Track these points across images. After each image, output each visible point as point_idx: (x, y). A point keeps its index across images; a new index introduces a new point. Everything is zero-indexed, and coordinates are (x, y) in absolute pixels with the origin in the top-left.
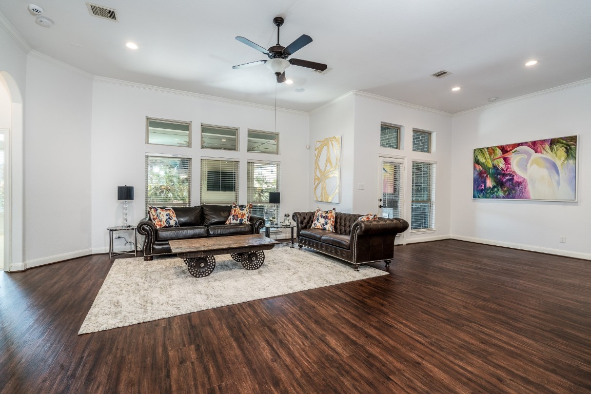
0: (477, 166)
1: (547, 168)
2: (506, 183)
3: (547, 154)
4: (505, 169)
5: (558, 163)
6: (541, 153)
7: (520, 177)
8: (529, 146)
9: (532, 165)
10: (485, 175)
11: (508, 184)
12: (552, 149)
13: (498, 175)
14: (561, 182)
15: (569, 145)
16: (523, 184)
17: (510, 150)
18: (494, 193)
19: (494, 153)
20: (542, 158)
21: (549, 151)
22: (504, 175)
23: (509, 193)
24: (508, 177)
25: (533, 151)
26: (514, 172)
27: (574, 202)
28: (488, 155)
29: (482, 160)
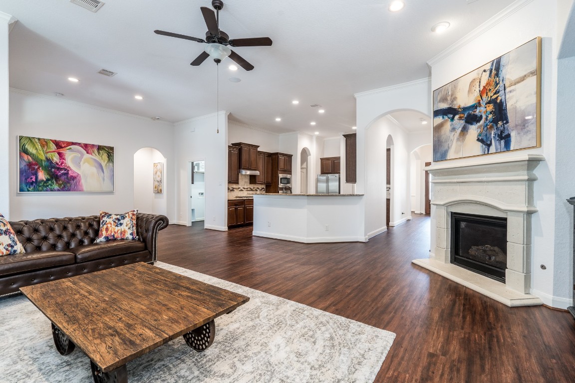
0: (26, 157)
1: (96, 167)
2: (61, 177)
3: (95, 156)
4: (60, 164)
6: (92, 154)
7: (74, 172)
8: (82, 147)
9: (84, 163)
10: (36, 167)
11: (63, 178)
12: (99, 153)
13: (52, 168)
14: (105, 178)
15: (110, 153)
16: (78, 178)
17: (65, 147)
18: (48, 186)
19: (47, 145)
20: (92, 158)
21: (97, 155)
22: (59, 169)
23: (64, 186)
24: (63, 172)
25: (85, 152)
26: (69, 167)
27: (111, 193)
28: (40, 147)
29: (31, 150)
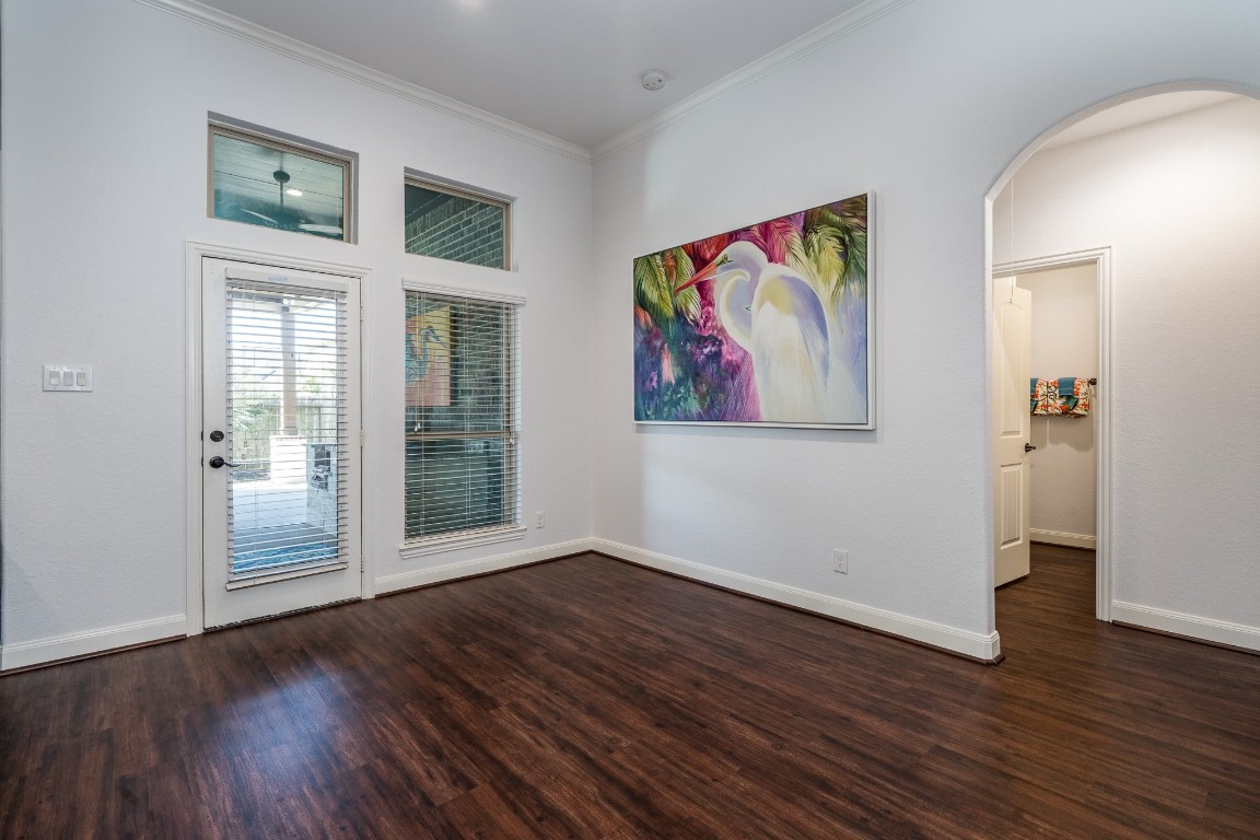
0: (642, 313)
1: (797, 313)
2: (704, 368)
3: (797, 267)
4: (702, 322)
5: (824, 295)
6: (783, 261)
7: (735, 347)
8: (754, 240)
9: (761, 304)
10: (658, 343)
11: (712, 368)
12: (807, 245)
13: (687, 340)
14: (833, 361)
15: (847, 230)
16: (744, 368)
17: (713, 258)
18: (677, 403)
19: (676, 268)
20: (784, 278)
21: (802, 255)
22: (701, 341)
23: (712, 401)
24: (708, 349)
25: (763, 257)
26: (722, 330)
28: (664, 277)
29: (652, 295)
